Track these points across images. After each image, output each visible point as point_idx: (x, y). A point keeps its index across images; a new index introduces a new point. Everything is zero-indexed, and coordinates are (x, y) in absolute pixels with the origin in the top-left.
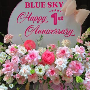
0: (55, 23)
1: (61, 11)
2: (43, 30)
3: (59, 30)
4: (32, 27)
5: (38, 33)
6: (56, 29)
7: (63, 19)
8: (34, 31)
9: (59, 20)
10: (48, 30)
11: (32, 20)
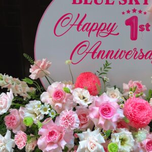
0: (134, 37)
1: (145, 13)
2: (109, 52)
3: (141, 50)
4: (85, 46)
5: (98, 56)
6: (135, 49)
7: (150, 28)
8: (88, 52)
9: (142, 30)
10: (118, 52)
11: (87, 29)
